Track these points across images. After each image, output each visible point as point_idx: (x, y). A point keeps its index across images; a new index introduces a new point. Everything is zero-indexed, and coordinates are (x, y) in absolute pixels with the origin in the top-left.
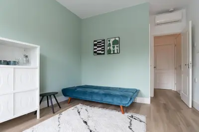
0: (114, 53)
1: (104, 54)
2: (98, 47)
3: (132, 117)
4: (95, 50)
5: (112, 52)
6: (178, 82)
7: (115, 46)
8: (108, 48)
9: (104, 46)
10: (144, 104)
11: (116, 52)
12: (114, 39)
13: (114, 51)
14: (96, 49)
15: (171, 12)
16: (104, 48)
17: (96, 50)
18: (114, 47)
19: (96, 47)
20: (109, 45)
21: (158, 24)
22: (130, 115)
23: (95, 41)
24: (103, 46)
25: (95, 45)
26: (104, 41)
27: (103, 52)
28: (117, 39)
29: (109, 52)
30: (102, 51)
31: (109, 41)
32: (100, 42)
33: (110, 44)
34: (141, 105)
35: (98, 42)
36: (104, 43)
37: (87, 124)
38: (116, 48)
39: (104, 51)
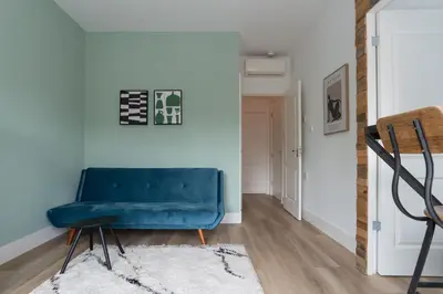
0: (170, 124)
1: (146, 123)
2: (131, 107)
3: (222, 250)
4: (123, 114)
5: (166, 121)
6: (277, 179)
7: (174, 108)
8: (157, 111)
9: (146, 105)
10: (232, 225)
11: (174, 121)
12: (170, 93)
13: (170, 118)
14: (127, 110)
15: (271, 57)
16: (146, 111)
17: (127, 114)
18: (169, 111)
19: (127, 107)
20: (160, 105)
21: (250, 75)
22: (218, 249)
23: (122, 92)
24: (142, 105)
25: (123, 101)
26: (147, 94)
27: (144, 120)
28: (178, 94)
29: (159, 120)
30: (142, 117)
31: (159, 95)
32: (138, 96)
33: (160, 102)
34: (226, 226)
35: (131, 96)
36: (146, 99)
37: (140, 284)
38: (174, 113)
39: (146, 117)
